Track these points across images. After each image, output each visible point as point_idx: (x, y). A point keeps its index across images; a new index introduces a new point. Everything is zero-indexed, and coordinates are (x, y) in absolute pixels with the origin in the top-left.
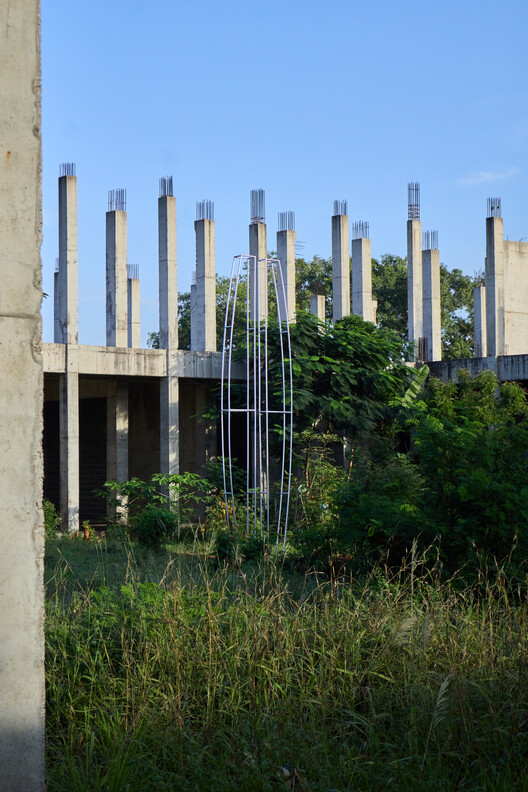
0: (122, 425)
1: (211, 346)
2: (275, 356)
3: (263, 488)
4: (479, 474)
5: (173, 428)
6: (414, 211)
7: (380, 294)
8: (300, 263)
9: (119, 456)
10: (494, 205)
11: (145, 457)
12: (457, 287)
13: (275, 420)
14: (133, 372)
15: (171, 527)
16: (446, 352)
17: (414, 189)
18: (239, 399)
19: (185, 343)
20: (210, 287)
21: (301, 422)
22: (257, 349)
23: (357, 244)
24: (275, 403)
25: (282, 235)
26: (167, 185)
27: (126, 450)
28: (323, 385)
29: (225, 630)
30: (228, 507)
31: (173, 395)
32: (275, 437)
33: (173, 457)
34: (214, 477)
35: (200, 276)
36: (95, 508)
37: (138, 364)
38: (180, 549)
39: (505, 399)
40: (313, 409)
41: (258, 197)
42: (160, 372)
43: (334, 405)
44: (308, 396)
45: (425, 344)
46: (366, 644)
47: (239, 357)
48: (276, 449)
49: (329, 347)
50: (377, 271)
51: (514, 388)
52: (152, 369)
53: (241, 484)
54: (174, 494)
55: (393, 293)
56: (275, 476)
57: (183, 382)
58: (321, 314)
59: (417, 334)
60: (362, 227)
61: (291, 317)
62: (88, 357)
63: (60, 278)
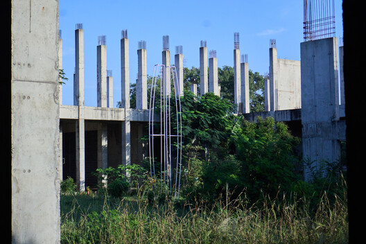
0: (104, 143)
1: (145, 107)
2: (174, 111)
3: (169, 171)
4: (265, 161)
5: (128, 144)
6: (237, 45)
7: (221, 83)
8: (185, 70)
9: (103, 157)
10: (273, 42)
11: (115, 157)
12: (257, 80)
13: (174, 140)
14: (109, 119)
15: (126, 188)
16: (252, 109)
17: (237, 35)
18: (157, 130)
19: (133, 105)
20: (144, 80)
21: (186, 140)
22: (165, 108)
23: (211, 60)
24: (174, 132)
25: (177, 57)
26: (125, 34)
27: (106, 155)
28: (196, 124)
29: (148, 231)
30: (152, 180)
31: (128, 129)
32: (174, 148)
33: (128, 157)
34: (146, 166)
35: (140, 75)
36: (92, 181)
37: (112, 115)
38: (130, 199)
39: (278, 130)
40: (192, 135)
41: (166, 39)
42: (121, 119)
43: (201, 133)
44: (189, 129)
45: (242, 105)
46: (212, 237)
47: (157, 112)
48: (174, 153)
49: (199, 107)
50: (221, 73)
51: (282, 125)
52: (118, 117)
53: (158, 169)
54: (128, 174)
55: (228, 83)
56: (174, 166)
57: (132, 123)
58: (195, 92)
59: (238, 101)
60: (213, 53)
61: (181, 93)
62: (88, 112)
63: (76, 76)
